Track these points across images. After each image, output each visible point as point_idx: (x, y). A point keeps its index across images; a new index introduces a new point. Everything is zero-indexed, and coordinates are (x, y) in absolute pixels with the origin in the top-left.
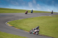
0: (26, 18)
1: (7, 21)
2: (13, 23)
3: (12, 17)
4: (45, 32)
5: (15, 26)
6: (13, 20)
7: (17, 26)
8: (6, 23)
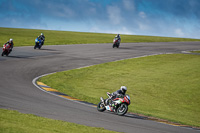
0: (102, 62)
1: (37, 73)
2: (57, 81)
3: (55, 60)
4: (169, 110)
5: (64, 90)
6: (56, 69)
7: (71, 89)
8: (34, 80)
